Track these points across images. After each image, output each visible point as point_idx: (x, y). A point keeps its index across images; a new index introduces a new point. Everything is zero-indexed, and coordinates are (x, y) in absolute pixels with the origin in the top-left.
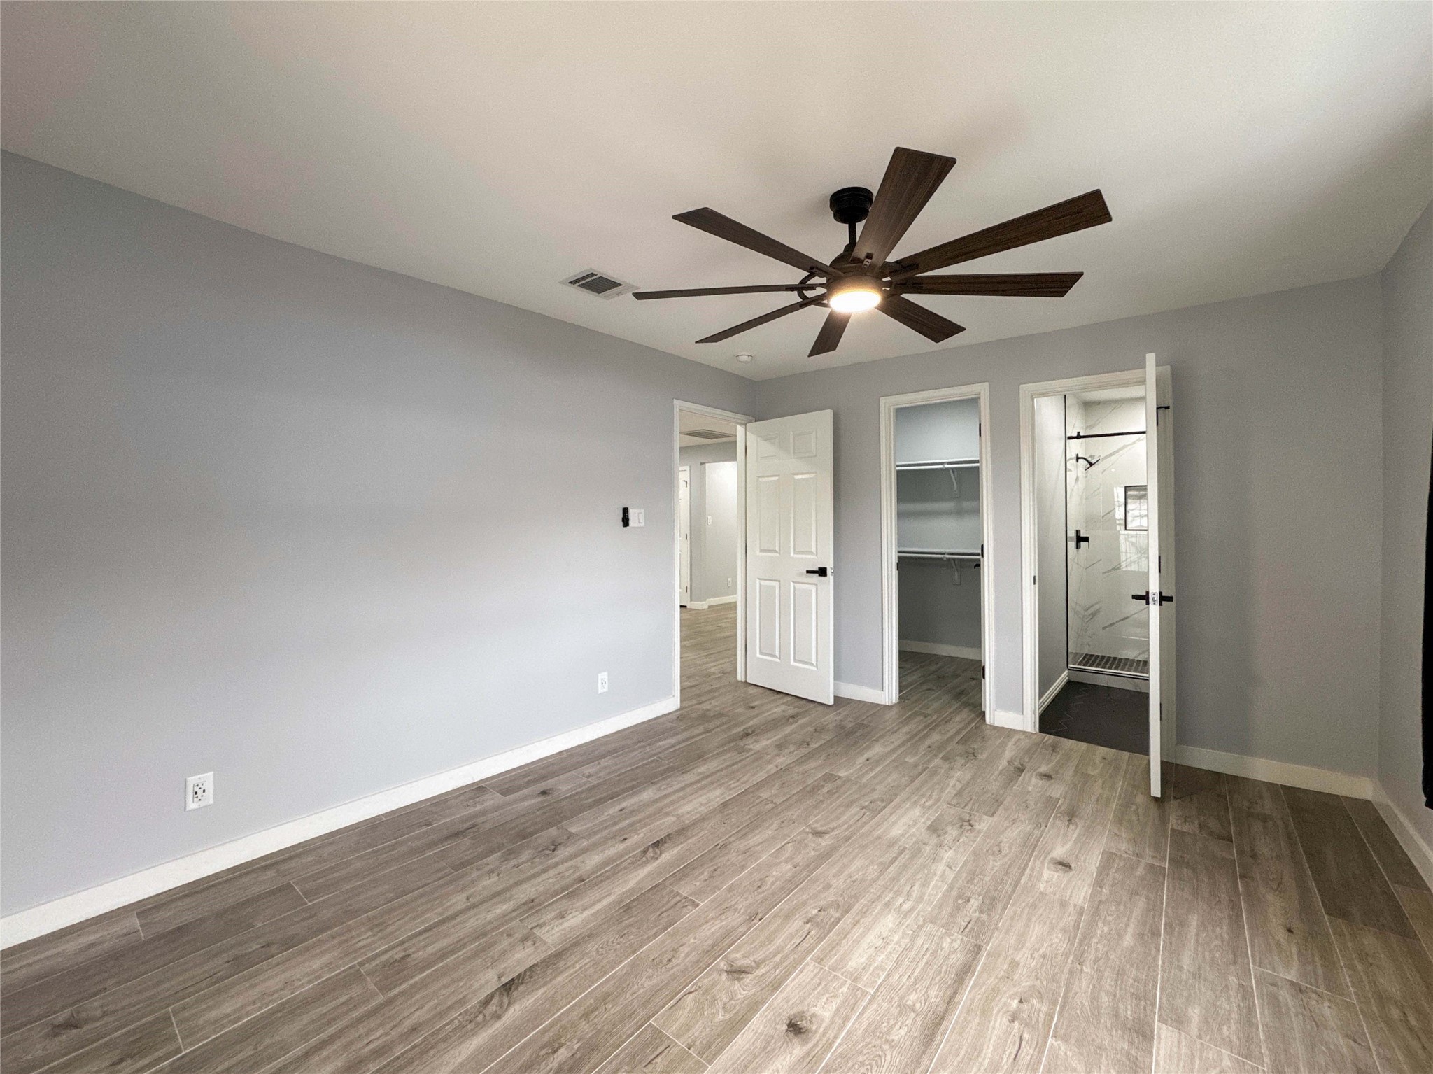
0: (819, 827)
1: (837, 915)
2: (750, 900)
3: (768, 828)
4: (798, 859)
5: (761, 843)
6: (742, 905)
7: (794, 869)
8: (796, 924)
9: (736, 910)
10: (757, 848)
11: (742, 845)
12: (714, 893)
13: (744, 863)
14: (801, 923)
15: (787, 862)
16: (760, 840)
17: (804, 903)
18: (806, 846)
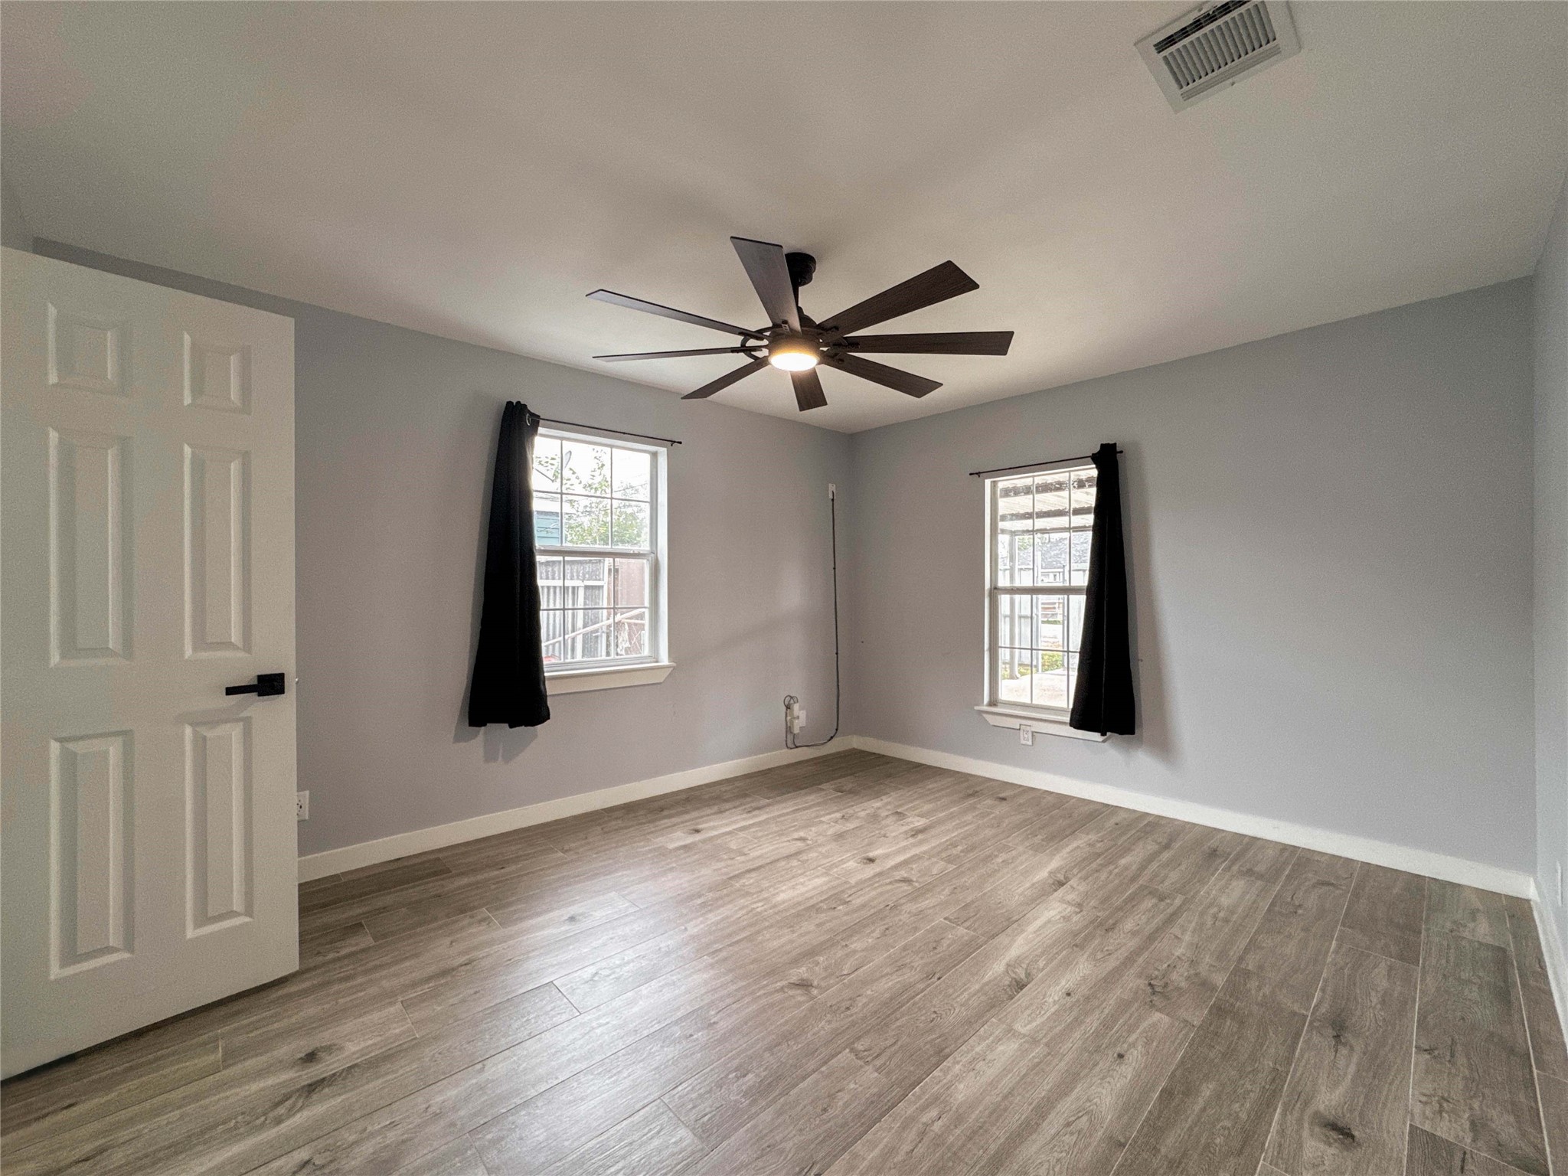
0: (798, 995)
1: (822, 904)
2: (897, 919)
3: (871, 1000)
4: (840, 954)
5: (882, 976)
6: (904, 917)
7: (848, 943)
8: (858, 902)
9: (909, 913)
10: (888, 970)
11: (909, 976)
12: (932, 927)
13: (904, 954)
14: (853, 902)
15: (855, 952)
16: (884, 980)
17: (847, 914)
18: (825, 969)
